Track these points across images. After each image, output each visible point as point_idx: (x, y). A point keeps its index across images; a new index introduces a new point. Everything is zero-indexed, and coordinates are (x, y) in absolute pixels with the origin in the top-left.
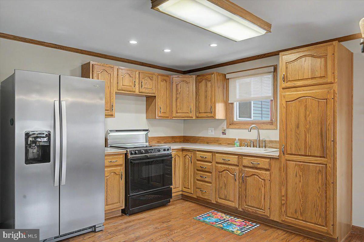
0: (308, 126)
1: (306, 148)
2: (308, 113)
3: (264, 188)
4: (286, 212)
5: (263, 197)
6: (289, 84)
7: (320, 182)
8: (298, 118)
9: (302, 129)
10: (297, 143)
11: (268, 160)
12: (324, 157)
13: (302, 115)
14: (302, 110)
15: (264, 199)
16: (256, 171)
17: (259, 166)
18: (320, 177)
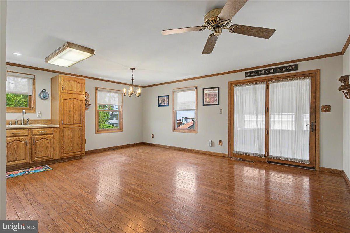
0: (74, 111)
1: (73, 121)
2: (74, 106)
3: (50, 144)
4: (64, 152)
5: (49, 149)
6: (65, 91)
7: (80, 135)
8: (70, 107)
9: (72, 112)
10: (69, 119)
11: (53, 129)
12: (81, 124)
13: (72, 106)
14: (72, 104)
15: (50, 150)
16: (45, 136)
17: (46, 133)
18: (80, 132)
